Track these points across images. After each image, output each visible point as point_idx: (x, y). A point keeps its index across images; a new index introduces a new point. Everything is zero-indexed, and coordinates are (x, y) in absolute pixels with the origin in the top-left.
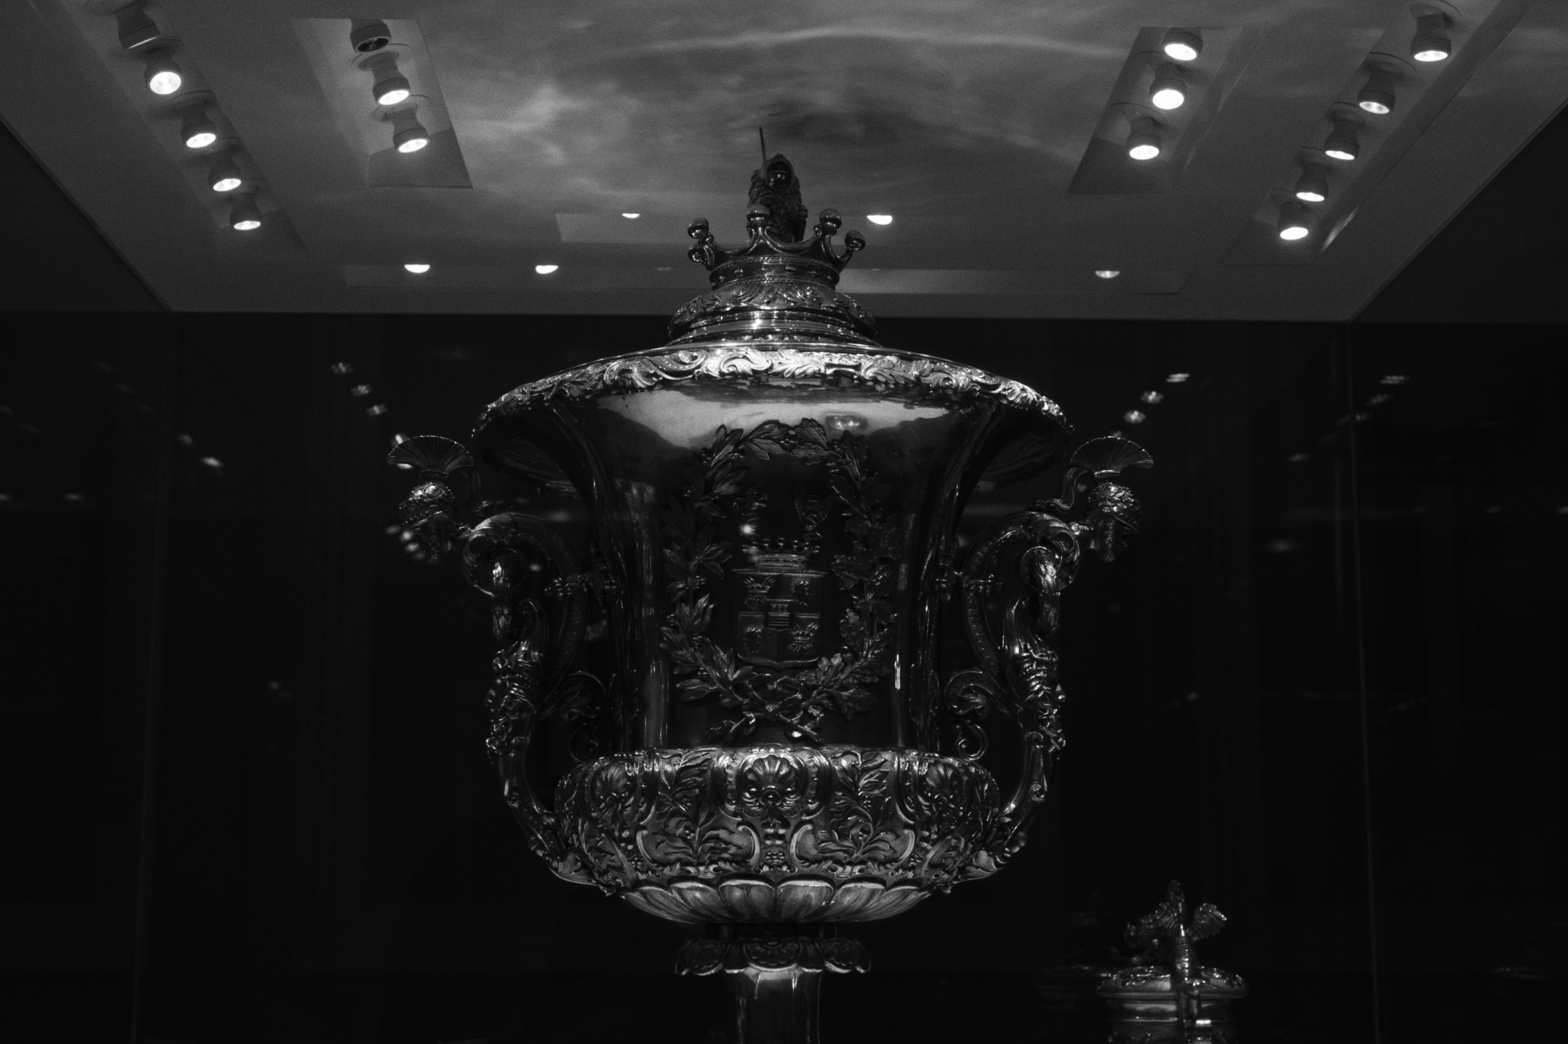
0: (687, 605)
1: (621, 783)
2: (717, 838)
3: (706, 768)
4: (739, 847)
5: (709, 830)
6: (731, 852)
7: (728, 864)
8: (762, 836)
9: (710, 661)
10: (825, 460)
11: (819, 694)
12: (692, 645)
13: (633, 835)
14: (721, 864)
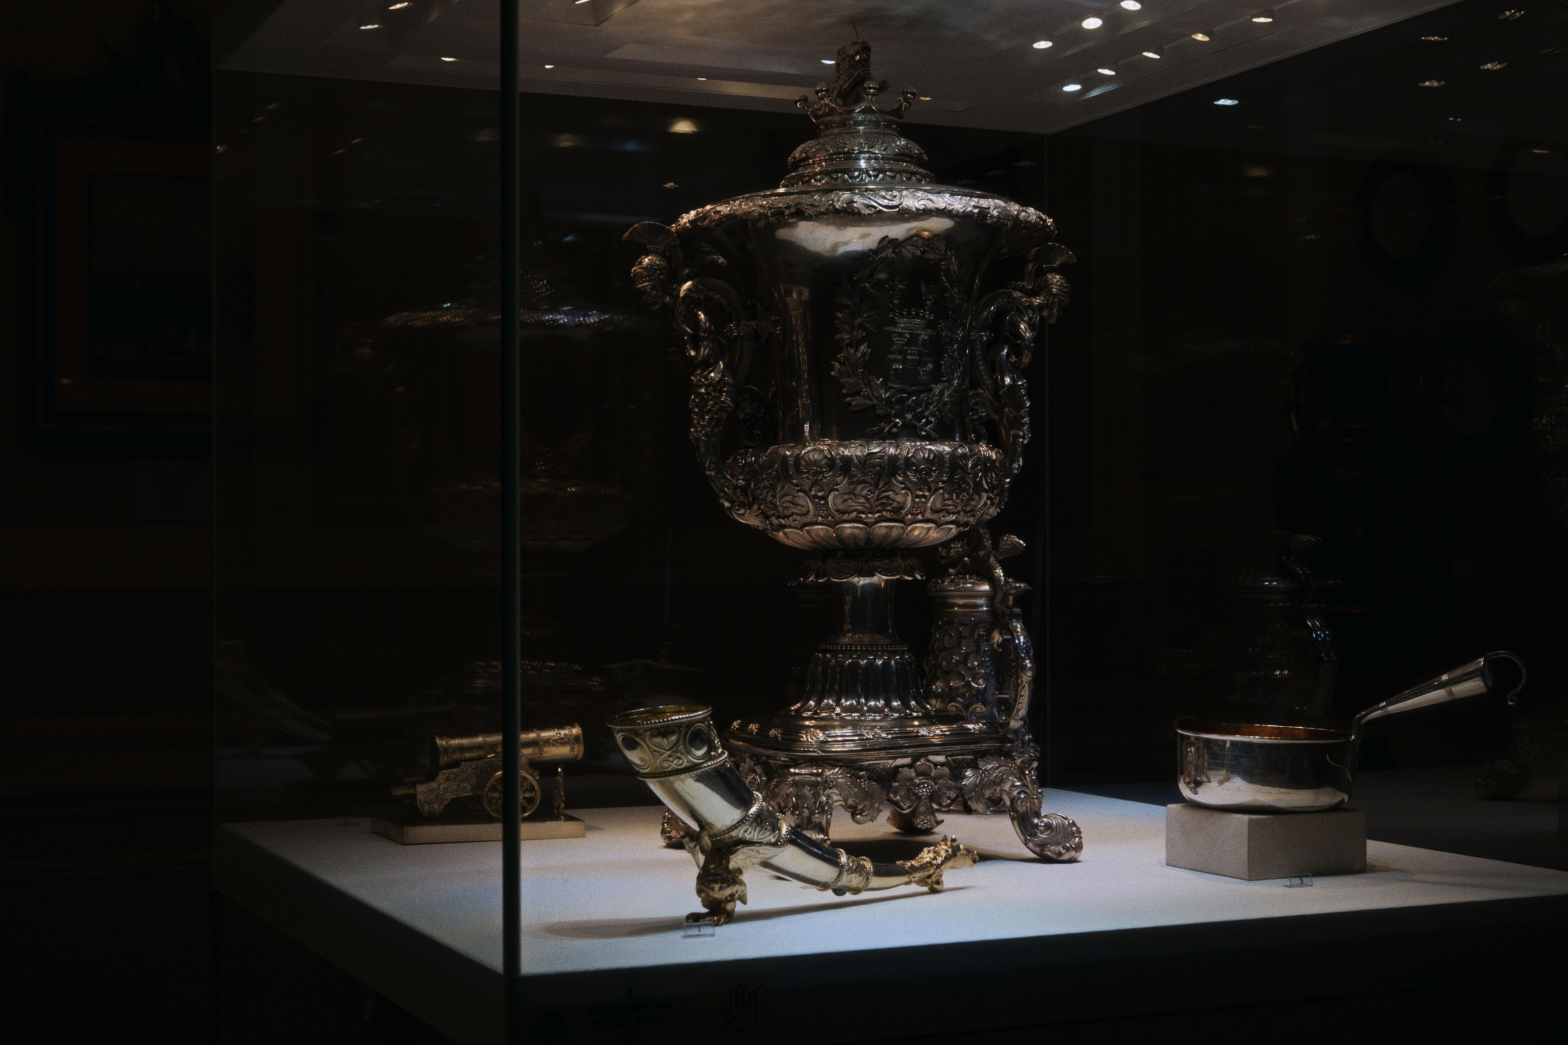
0: (851, 348)
1: (824, 462)
2: (888, 497)
3: (883, 454)
4: (899, 503)
5: (882, 493)
6: (893, 506)
7: (889, 513)
8: (914, 496)
9: (869, 385)
10: (941, 260)
11: (934, 408)
12: (856, 375)
13: (826, 495)
14: (884, 513)
